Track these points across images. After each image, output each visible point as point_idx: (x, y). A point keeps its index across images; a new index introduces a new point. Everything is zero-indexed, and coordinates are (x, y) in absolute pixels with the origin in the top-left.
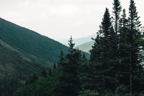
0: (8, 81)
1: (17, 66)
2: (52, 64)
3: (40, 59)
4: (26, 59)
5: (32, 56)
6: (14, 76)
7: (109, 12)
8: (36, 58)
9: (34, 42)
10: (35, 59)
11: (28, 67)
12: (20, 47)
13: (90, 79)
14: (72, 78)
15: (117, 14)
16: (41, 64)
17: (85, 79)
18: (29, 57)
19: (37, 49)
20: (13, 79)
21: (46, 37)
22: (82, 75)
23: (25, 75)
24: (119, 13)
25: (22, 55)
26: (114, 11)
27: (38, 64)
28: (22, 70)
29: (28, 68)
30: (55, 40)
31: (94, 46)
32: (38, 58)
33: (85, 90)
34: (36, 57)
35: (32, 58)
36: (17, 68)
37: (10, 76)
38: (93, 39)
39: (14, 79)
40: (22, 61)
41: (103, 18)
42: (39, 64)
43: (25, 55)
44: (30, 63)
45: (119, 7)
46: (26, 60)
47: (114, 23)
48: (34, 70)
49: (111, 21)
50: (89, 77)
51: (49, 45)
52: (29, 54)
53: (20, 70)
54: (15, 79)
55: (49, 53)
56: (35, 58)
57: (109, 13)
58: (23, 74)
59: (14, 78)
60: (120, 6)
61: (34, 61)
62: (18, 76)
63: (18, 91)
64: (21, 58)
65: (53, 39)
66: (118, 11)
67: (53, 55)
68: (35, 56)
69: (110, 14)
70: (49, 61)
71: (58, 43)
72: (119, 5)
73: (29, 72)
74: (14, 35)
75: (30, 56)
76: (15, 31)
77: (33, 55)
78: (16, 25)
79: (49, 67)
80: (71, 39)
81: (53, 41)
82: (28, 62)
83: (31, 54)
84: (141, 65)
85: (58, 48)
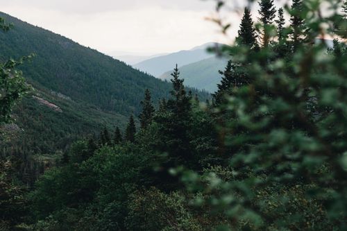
0: (5, 155)
1: (25, 120)
2: (107, 114)
3: (79, 104)
4: (46, 102)
5: (60, 95)
6: (19, 144)
7: (251, 17)
8: (70, 102)
9: (64, 63)
10: (67, 103)
11: (53, 122)
12: (30, 74)
13: (216, 148)
14: (180, 146)
15: (267, 22)
16: (82, 115)
17: (208, 148)
18: (53, 98)
19: (72, 78)
20: (17, 151)
21: (93, 50)
22: (200, 140)
23: (45, 142)
24: (270, 21)
25: (37, 94)
26: (260, 16)
27: (75, 116)
28: (39, 130)
29: (51, 126)
30: (114, 58)
31: (221, 84)
32: (73, 101)
33: (212, 167)
34: (68, 98)
35: (59, 102)
36: (25, 124)
37: (10, 145)
38: (221, 73)
39: (19, 151)
40: (38, 110)
41: (240, 29)
42: (77, 115)
43: (43, 95)
44: (57, 114)
45: (270, 10)
46: (47, 106)
47: (261, 40)
48: (66, 131)
49: (255, 35)
50: (214, 144)
51: (99, 71)
52: (53, 93)
53: (32, 130)
54: (21, 152)
55: (100, 90)
56: (67, 101)
57: (251, 19)
58: (41, 138)
59: (20, 149)
60: (272, 7)
61: (65, 108)
62: (28, 144)
63: (47, 177)
64: (35, 100)
65: (111, 56)
66: (268, 17)
67: (111, 94)
68: (67, 95)
69: (253, 20)
70: (101, 108)
71: (123, 64)
72: (271, 5)
73: (54, 135)
74: (15, 46)
75: (56, 97)
76: (19, 36)
77: (63, 94)
78: (20, 20)
79: (102, 122)
80: (176, 70)
81: (110, 59)
82: (51, 111)
83: (58, 92)
84: (314, 121)
85: (122, 78)
